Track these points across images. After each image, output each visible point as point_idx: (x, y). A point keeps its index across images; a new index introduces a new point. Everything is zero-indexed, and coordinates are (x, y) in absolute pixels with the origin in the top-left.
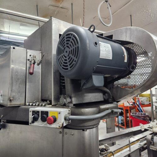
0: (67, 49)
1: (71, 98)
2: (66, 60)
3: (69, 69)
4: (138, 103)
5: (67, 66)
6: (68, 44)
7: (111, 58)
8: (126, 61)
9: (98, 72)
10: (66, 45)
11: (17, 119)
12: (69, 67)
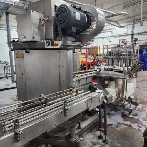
0: (62, 14)
1: (62, 38)
2: (61, 19)
3: (63, 23)
4: (97, 60)
5: (62, 22)
6: (62, 12)
7: (80, 20)
8: (86, 21)
9: (74, 25)
10: (61, 12)
11: (36, 48)
12: (63, 22)
